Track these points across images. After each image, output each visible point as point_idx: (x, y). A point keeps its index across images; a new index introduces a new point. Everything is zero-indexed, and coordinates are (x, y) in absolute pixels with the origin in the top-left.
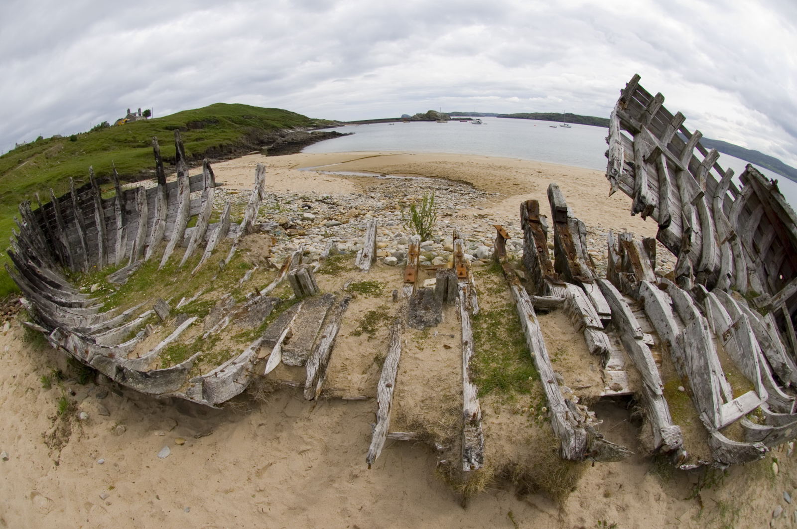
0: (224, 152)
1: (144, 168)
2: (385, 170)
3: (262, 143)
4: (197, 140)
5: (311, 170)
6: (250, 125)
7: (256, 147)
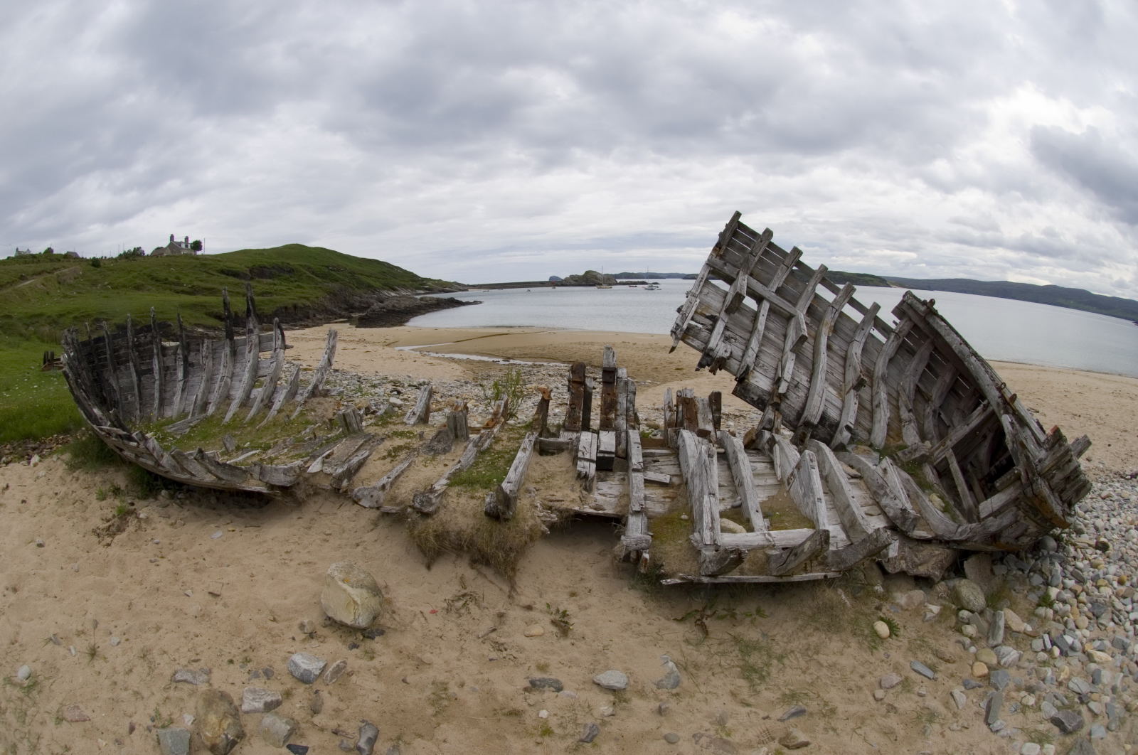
0: (299, 316)
1: (190, 323)
2: (510, 353)
3: (351, 308)
4: (262, 294)
5: (413, 350)
6: (337, 281)
7: (343, 313)
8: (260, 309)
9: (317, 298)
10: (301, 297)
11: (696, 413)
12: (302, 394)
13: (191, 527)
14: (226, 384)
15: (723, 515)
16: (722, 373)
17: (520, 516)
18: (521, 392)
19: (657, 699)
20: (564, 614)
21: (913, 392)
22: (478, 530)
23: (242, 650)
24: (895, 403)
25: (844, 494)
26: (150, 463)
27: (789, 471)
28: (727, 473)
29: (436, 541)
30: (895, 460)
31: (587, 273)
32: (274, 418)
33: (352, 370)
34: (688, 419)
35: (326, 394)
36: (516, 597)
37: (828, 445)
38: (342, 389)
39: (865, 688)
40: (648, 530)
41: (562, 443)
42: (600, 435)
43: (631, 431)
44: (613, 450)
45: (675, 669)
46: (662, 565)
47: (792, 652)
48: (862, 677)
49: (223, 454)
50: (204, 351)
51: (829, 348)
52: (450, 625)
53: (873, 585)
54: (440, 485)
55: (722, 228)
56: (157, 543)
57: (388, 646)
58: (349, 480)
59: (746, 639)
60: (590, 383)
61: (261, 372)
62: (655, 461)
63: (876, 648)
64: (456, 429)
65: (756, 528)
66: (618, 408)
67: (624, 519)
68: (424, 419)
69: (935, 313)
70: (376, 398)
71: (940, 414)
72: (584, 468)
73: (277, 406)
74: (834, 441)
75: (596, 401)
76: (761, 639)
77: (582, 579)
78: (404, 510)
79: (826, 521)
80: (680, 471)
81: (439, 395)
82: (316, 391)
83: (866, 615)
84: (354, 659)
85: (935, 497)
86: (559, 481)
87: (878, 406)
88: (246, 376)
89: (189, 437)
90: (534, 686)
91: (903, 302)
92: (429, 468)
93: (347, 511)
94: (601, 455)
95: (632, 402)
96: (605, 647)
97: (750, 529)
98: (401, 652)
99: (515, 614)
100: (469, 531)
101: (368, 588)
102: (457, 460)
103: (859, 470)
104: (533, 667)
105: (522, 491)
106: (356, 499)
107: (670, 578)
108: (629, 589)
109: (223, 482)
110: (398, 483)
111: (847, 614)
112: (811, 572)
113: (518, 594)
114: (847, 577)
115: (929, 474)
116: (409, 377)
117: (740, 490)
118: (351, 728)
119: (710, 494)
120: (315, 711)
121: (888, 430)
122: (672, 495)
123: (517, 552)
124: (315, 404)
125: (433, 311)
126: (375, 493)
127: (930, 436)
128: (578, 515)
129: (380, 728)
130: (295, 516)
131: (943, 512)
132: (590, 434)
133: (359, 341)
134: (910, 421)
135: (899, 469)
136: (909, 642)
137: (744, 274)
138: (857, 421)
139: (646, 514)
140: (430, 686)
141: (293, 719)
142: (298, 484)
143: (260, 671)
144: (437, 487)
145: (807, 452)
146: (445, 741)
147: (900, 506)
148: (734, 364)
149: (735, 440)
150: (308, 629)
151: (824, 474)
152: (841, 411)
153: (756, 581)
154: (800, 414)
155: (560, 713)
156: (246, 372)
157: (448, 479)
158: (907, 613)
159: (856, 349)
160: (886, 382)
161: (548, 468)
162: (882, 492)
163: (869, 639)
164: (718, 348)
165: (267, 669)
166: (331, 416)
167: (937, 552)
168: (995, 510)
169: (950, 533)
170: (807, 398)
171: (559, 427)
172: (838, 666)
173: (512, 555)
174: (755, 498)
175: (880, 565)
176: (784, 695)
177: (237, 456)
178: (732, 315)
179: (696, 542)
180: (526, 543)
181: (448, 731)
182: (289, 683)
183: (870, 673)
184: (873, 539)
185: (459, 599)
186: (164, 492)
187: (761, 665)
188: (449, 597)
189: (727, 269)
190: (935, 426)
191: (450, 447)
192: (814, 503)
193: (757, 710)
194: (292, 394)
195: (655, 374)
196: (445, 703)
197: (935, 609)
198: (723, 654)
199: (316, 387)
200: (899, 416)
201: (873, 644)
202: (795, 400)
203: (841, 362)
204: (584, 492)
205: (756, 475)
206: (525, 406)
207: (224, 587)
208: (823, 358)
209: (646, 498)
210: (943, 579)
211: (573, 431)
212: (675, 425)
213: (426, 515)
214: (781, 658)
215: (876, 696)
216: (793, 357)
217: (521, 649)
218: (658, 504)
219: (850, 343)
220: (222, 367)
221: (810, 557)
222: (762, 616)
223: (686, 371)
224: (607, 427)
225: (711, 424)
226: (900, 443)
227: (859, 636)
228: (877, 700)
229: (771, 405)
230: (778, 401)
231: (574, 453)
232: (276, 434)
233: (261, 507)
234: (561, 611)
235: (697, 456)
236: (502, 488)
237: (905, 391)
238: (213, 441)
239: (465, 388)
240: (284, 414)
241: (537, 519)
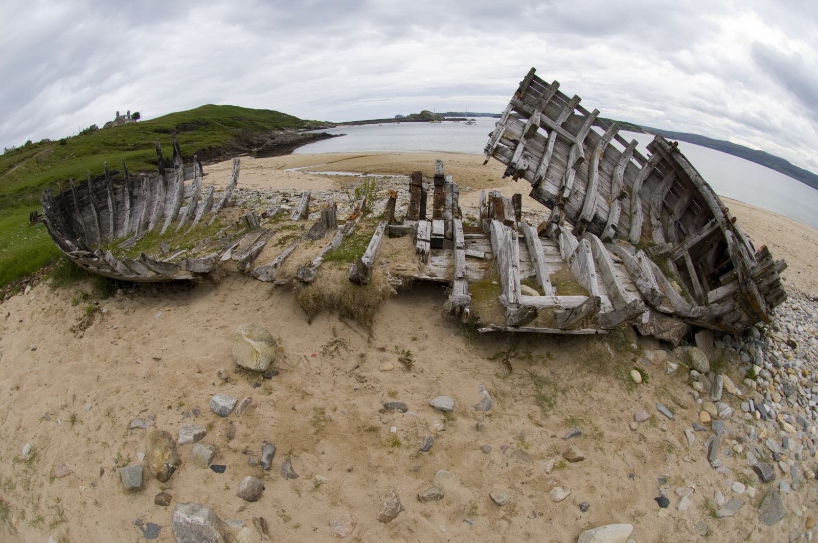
0: (212, 155)
2: (367, 170)
4: (186, 142)
5: (297, 171)
6: (240, 127)
7: (245, 149)
9: (226, 140)
10: (214, 141)
11: (503, 208)
12: (216, 207)
13: (140, 313)
14: (161, 207)
15: (522, 282)
16: (521, 181)
17: (375, 281)
18: (376, 196)
19: (475, 418)
20: (408, 354)
21: (660, 207)
22: (345, 292)
23: (177, 397)
24: (647, 213)
25: (610, 273)
26: (108, 271)
27: (571, 253)
28: (526, 252)
29: (314, 302)
30: (647, 254)
31: (423, 112)
32: (196, 226)
33: (253, 188)
34: (497, 212)
35: (233, 205)
36: (373, 341)
37: (599, 237)
38: (245, 200)
39: (624, 420)
40: (469, 292)
41: (405, 229)
42: (433, 222)
43: (455, 220)
44: (443, 233)
45: (488, 396)
46: (479, 318)
47: (572, 387)
48: (622, 411)
49: (160, 256)
50: (144, 186)
51: (600, 168)
52: (326, 365)
53: (630, 343)
54: (316, 262)
55: (522, 79)
56: (116, 329)
57: (281, 383)
58: (251, 263)
59: (539, 375)
60: (425, 186)
61: (186, 195)
62: (473, 242)
63: (632, 391)
64: (328, 221)
65: (547, 293)
66: (446, 204)
67: (451, 283)
68: (305, 216)
69: (678, 152)
70: (271, 206)
71: (679, 225)
72: (421, 246)
73: (198, 217)
74: (603, 235)
75: (430, 201)
76: (550, 376)
77: (421, 328)
78: (291, 281)
79: (597, 292)
80: (492, 249)
81: (317, 201)
82: (226, 204)
83: (625, 364)
84: (257, 395)
85: (675, 284)
86: (403, 256)
87: (635, 213)
88: (175, 199)
89: (136, 249)
90: (387, 408)
91: (654, 141)
92: (309, 250)
93: (251, 286)
94: (434, 237)
95: (456, 200)
96: (438, 378)
97: (543, 294)
98: (291, 387)
99: (373, 354)
100: (338, 293)
101: (266, 341)
102: (329, 243)
103: (621, 257)
104: (386, 394)
105: (376, 263)
106: (255, 276)
107: (484, 327)
108: (455, 335)
109: (161, 275)
110: (286, 262)
111: (612, 362)
112: (587, 328)
113: (374, 339)
114: (611, 334)
115: (671, 267)
116: (295, 190)
117: (535, 265)
118: (255, 448)
119: (513, 266)
120: (230, 438)
121: (642, 231)
122: (485, 267)
123: (374, 308)
124: (225, 213)
125: (311, 142)
126: (270, 270)
127: (672, 240)
128: (418, 280)
129: (276, 446)
130: (213, 294)
131: (681, 295)
132: (426, 222)
133: (258, 167)
134: (658, 227)
135: (650, 260)
136: (656, 388)
137: (538, 112)
138: (619, 222)
139: (467, 280)
140: (312, 411)
141: (214, 445)
142: (215, 270)
143: (191, 412)
144: (315, 263)
145: (583, 240)
146: (323, 453)
147: (651, 287)
148: (531, 175)
149: (531, 228)
150: (224, 376)
151: (597, 257)
152: (609, 214)
153: (547, 332)
154: (579, 213)
155: (406, 429)
156: (175, 197)
157: (322, 256)
158: (655, 367)
159: (620, 171)
160: (641, 197)
161: (395, 247)
162: (637, 275)
163: (627, 383)
164: (519, 163)
165: (195, 410)
166: (237, 220)
167: (676, 324)
168: (719, 298)
169: (686, 311)
170: (584, 202)
171: (403, 218)
172: (605, 401)
173: (370, 310)
174: (547, 271)
175: (635, 328)
176: (566, 420)
177: (171, 256)
178: (529, 140)
179: (504, 301)
180: (380, 300)
181: (324, 445)
182: (211, 418)
183: (628, 408)
184: (632, 307)
185: (332, 345)
186: (119, 291)
187: (550, 396)
188: (325, 344)
189: (526, 108)
190: (675, 232)
191: (324, 234)
192: (589, 277)
193: (547, 430)
194: (209, 207)
195: (473, 183)
196: (323, 423)
197: (674, 366)
198: (523, 386)
199: (226, 200)
200: (650, 222)
201: (630, 387)
202: (575, 203)
203: (609, 179)
204: (422, 264)
205: (547, 255)
206: (379, 206)
207: (164, 352)
208: (596, 174)
209: (466, 268)
210: (680, 345)
211: (413, 220)
212: (488, 217)
213: (306, 284)
214: (564, 391)
215: (632, 427)
216: (574, 172)
217: (377, 381)
218: (475, 273)
219: (615, 165)
220: (157, 195)
221: (586, 316)
222: (551, 359)
223: (494, 181)
224: (438, 217)
225: (514, 217)
226: (651, 241)
227: (620, 379)
228: (632, 430)
229: (558, 205)
230: (563, 203)
231: (414, 236)
232: (198, 237)
233: (189, 291)
234: (406, 351)
235: (504, 238)
236: (361, 261)
237: (654, 204)
238: (153, 248)
239: (335, 195)
240: (204, 222)
241: (388, 283)
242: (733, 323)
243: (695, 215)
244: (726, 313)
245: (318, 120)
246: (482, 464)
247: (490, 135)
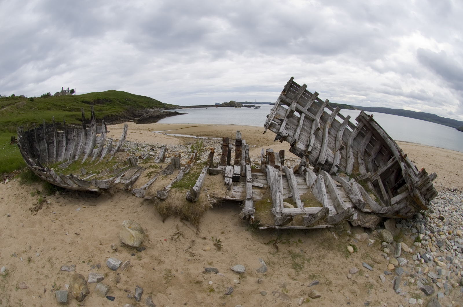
0: (113, 119)
1: (69, 123)
2: (199, 134)
3: (135, 116)
4: (99, 111)
5: (159, 133)
6: (129, 105)
7: (131, 118)
8: (98, 117)
9: (121, 112)
10: (114, 112)
11: (274, 158)
12: (113, 151)
13: (68, 207)
14: (83, 147)
15: (284, 200)
16: (285, 143)
17: (201, 200)
18: (203, 150)
19: (257, 277)
20: (219, 241)
21: (363, 152)
22: (183, 206)
23: (88, 257)
24: (356, 156)
25: (335, 193)
26: (52, 180)
27: (312, 183)
28: (287, 183)
29: (166, 211)
30: (356, 180)
31: (231, 101)
32: (102, 161)
33: (134, 141)
34: (271, 161)
35: (123, 151)
36: (199, 234)
37: (328, 172)
38: (130, 149)
39: (343, 273)
40: (254, 207)
41: (219, 170)
42: (234, 167)
43: (247, 166)
44: (240, 173)
45: (265, 264)
46: (259, 221)
47: (313, 258)
48: (342, 269)
49: (81, 176)
50: (74, 134)
51: (329, 133)
52: (172, 246)
53: (347, 231)
55: (286, 83)
56: (55, 213)
57: (147, 254)
58: (131, 186)
59: (294, 252)
60: (230, 146)
61: (97, 142)
62: (257, 178)
63: (348, 257)
64: (175, 164)
65: (298, 206)
66: (242, 156)
67: (244, 202)
68: (162, 161)
69: (373, 120)
70: (144, 152)
71: (375, 161)
72: (227, 180)
73: (103, 156)
74: (331, 171)
75: (233, 154)
76: (300, 252)
77: (226, 227)
78: (153, 198)
79: (327, 204)
80: (267, 182)
81: (170, 151)
82: (119, 150)
83: (344, 243)
84: (133, 260)
85: (372, 195)
86: (217, 186)
87: (349, 157)
88: (91, 144)
89: (68, 169)
90: (207, 271)
91: (360, 115)
92: (164, 181)
93: (131, 199)
94: (235, 175)
95: (248, 154)
96: (236, 255)
97: (296, 207)
98: (152, 257)
99: (199, 241)
100: (180, 206)
101: (138, 230)
102: (175, 177)
103: (341, 183)
104: (206, 263)
105: (202, 190)
106: (134, 194)
107: (263, 226)
108: (246, 231)
109: (81, 187)
110: (151, 187)
111: (336, 242)
112: (321, 225)
113: (200, 233)
114: (336, 227)
115: (370, 186)
116: (158, 144)
117: (292, 190)
118: (132, 289)
119: (279, 192)
120: (118, 282)
121: (353, 167)
122: (264, 192)
123: (200, 215)
124: (118, 155)
125: (168, 117)
126: (142, 191)
127: (370, 170)
128: (225, 200)
129: (144, 289)
130: (109, 201)
131: (376, 201)
132: (230, 166)
133: (138, 129)
134: (362, 164)
135: (358, 183)
136: (362, 255)
137: (295, 102)
138: (340, 163)
139: (253, 200)
140: (164, 271)
141: (109, 285)
143: (95, 266)
144: (167, 188)
145: (319, 175)
146: (170, 294)
147: (358, 199)
148: (290, 139)
149: (290, 170)
150: (115, 248)
151: (327, 184)
152: (334, 159)
153: (298, 228)
154: (317, 160)
155: (217, 283)
156: (91, 142)
157: (172, 185)
158: (361, 243)
159: (341, 134)
160: (352, 148)
161: (213, 181)
162: (350, 193)
163: (345, 253)
164: (283, 132)
165: (98, 265)
166: (125, 160)
167: (373, 218)
168: (397, 201)
169: (379, 210)
170: (320, 153)
171: (217, 164)
172: (332, 264)
173: (198, 216)
174: (298, 193)
175: (350, 223)
176: (310, 276)
177: (87, 177)
178: (289, 119)
179: (274, 211)
181: (171, 290)
182: (107, 270)
183: (346, 267)
184: (347, 212)
185: (176, 235)
186: (57, 192)
187: (301, 263)
188: (172, 234)
189: (288, 100)
190: (372, 166)
191: (173, 172)
192: (322, 196)
193: (299, 282)
194: (109, 151)
195: (258, 143)
196: (170, 278)
197: (372, 241)
198: (285, 258)
199: (119, 148)
200: (358, 162)
201: (347, 255)
202: (315, 154)
203: (334, 139)
204: (227, 191)
205: (298, 184)
206: (204, 156)
207: (81, 231)
208: (327, 137)
209: (253, 193)
210: (376, 229)
211: (223, 165)
212: (265, 163)
213: (162, 200)
214: (308, 260)
215: (348, 277)
216: (314, 136)
217: (201, 256)
218: (258, 196)
219: (338, 131)
220: (81, 140)
221: (321, 218)
222: (301, 242)
223: (270, 142)
224: (237, 164)
225: (280, 163)
226: (358, 172)
227: (341, 251)
228: (348, 278)
229: (305, 156)
230: (308, 154)
231: (223, 174)
232: (103, 167)
233: (96, 197)
234: (218, 240)
235: (274, 176)
236: (193, 189)
237: (360, 151)
238: (77, 171)
239: (180, 148)
240: (106, 159)
241: (208, 202)
242: (406, 213)
243: (383, 155)
244: (402, 209)
245: (173, 104)
246: (261, 301)
247: (267, 116)
